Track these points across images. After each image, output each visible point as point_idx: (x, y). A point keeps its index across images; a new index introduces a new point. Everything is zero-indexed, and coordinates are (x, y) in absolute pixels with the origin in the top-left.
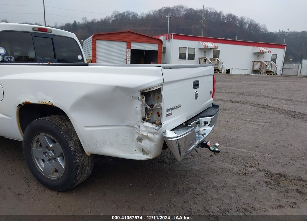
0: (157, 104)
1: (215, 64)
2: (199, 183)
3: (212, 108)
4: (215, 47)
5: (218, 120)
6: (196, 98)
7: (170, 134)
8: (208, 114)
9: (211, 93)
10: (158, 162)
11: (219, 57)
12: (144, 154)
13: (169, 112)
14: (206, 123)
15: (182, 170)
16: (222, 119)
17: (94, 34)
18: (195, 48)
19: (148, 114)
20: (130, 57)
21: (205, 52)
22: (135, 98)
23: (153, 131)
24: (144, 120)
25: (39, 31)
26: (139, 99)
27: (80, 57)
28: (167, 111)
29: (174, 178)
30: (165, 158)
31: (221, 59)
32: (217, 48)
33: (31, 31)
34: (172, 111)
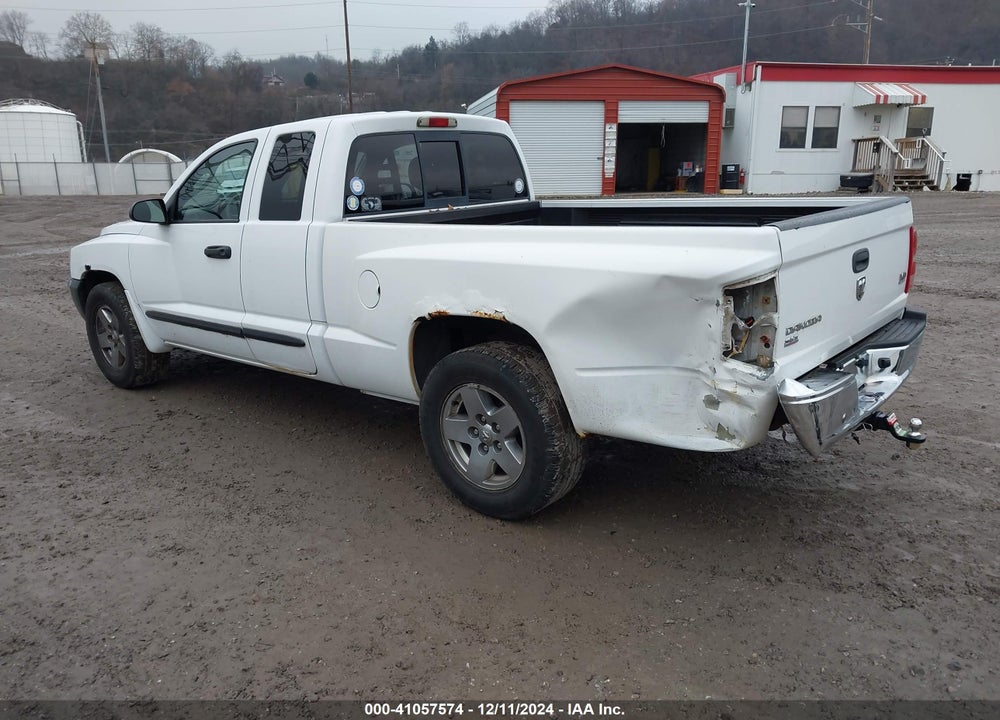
0: (763, 317)
1: (915, 160)
2: (861, 523)
3: (901, 323)
4: (916, 97)
5: (920, 355)
6: (859, 295)
7: (795, 390)
8: (892, 339)
9: (902, 278)
10: (741, 468)
11: (929, 134)
12: (721, 438)
13: (792, 336)
14: (884, 364)
15: (811, 491)
16: (933, 352)
17: (503, 85)
18: (839, 108)
19: (738, 341)
20: (614, 151)
21: (877, 119)
22: (708, 302)
23: (753, 381)
24: (726, 354)
25: (430, 126)
26: (718, 305)
27: (519, 186)
28: (787, 334)
29: (788, 508)
30: (759, 458)
31: (937, 139)
32: (923, 101)
33: (414, 127)
34: (800, 334)
